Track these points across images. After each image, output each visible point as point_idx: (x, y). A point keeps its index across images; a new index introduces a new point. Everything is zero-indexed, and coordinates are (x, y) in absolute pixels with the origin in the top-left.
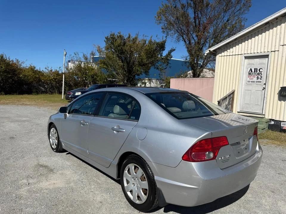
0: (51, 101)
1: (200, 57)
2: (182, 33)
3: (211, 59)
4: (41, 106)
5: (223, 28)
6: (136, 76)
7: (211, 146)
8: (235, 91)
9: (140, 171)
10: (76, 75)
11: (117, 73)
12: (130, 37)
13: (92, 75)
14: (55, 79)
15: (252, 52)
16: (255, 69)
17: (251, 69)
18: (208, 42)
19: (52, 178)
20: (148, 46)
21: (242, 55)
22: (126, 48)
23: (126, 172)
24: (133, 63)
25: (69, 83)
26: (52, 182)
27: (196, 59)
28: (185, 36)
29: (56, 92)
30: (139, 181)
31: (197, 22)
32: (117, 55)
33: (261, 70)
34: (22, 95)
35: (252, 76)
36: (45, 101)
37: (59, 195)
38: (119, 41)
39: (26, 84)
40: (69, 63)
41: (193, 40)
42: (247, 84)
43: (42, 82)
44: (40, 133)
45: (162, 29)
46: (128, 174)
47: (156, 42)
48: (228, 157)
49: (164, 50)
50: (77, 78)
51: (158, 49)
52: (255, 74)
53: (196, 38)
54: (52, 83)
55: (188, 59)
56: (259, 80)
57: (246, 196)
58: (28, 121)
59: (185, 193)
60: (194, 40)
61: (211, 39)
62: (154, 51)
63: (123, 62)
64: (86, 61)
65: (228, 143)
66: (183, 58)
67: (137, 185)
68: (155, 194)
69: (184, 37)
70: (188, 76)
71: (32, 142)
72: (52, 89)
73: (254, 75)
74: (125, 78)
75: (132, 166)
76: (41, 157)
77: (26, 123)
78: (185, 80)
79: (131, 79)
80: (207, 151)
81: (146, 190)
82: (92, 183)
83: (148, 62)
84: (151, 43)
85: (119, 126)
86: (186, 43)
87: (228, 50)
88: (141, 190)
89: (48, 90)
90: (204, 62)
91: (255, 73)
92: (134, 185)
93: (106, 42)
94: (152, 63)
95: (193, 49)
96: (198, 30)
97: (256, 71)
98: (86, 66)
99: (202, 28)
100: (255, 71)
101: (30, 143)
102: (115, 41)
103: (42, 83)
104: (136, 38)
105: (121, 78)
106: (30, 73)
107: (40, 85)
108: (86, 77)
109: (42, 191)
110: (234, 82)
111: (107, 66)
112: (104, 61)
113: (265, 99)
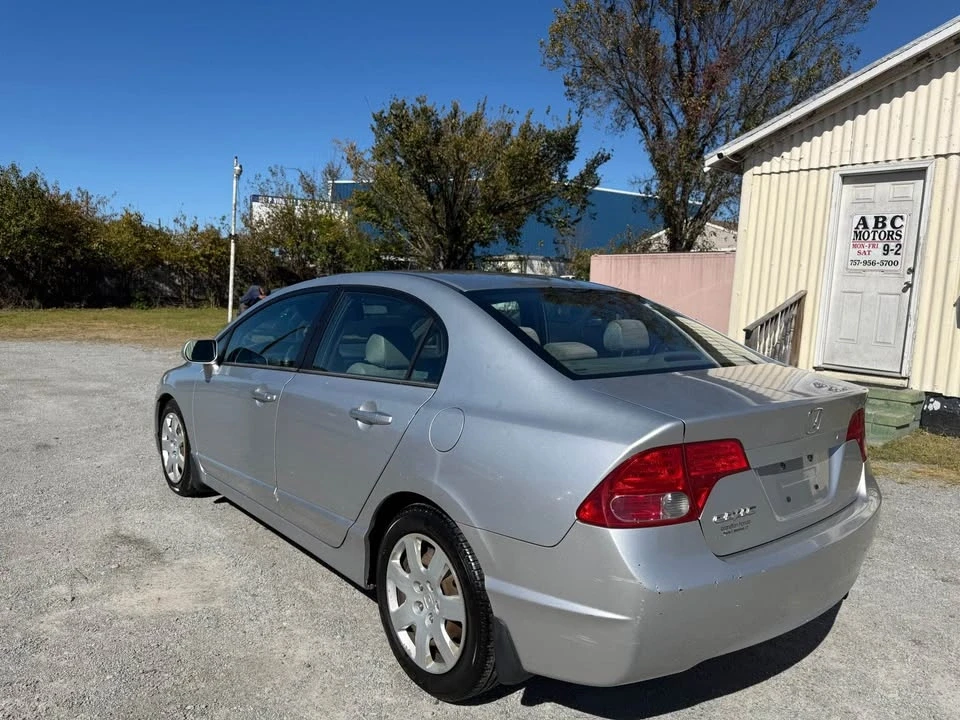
0: (190, 330)
1: (694, 180)
2: (634, 99)
3: (731, 187)
4: (156, 346)
5: (773, 81)
6: (476, 246)
7: (681, 473)
8: (805, 295)
9: (440, 559)
10: (277, 244)
11: (412, 239)
12: (456, 112)
13: (331, 242)
14: (208, 257)
15: (869, 159)
16: (877, 218)
17: (863, 219)
18: (724, 129)
19: (156, 580)
20: (518, 145)
21: (833, 169)
22: (445, 152)
23: (395, 561)
24: (467, 203)
25: (254, 271)
26: (154, 593)
27: (679, 189)
28: (643, 111)
29: (212, 299)
30: (436, 593)
31: (686, 60)
32: (414, 175)
33: (898, 223)
34: (97, 310)
35: (867, 244)
36: (172, 330)
37: (168, 639)
38: (419, 127)
39: (112, 274)
40: (254, 204)
41: (671, 123)
42: (851, 271)
43: (163, 265)
44: (138, 431)
45: (566, 84)
46: (401, 570)
47: (544, 131)
48: (745, 515)
49: (572, 158)
50: (281, 252)
51: (551, 156)
52: (877, 235)
53: (680, 118)
54: (198, 271)
55: (654, 190)
56: (891, 257)
57: (818, 654)
58: (104, 392)
59: (585, 638)
60: (676, 123)
61: (732, 119)
62: (538, 162)
63: (431, 199)
64: (310, 198)
65: (745, 465)
66: (637, 186)
67: (432, 607)
68: (488, 641)
69: (641, 114)
70: (654, 247)
71: (107, 460)
72: (196, 290)
73: (874, 239)
74: (439, 254)
75: (413, 543)
76: (129, 512)
77: (98, 399)
78: (639, 258)
79: (459, 257)
80: (669, 492)
81: (459, 624)
82: (288, 600)
83: (515, 199)
84: (528, 134)
85: (373, 405)
86: (647, 134)
87: (785, 154)
88: (443, 627)
89: (183, 293)
90: (707, 198)
91: (878, 230)
92: (422, 609)
93: (376, 133)
94: (532, 204)
95: (671, 152)
96: (690, 90)
97: (880, 225)
98: (309, 215)
99: (701, 80)
100: (876, 226)
101: (98, 464)
102: (407, 127)
103: (162, 269)
104: (478, 118)
105: (424, 253)
106: (126, 236)
107: (156, 276)
108: (311, 252)
109: (116, 624)
110: (804, 264)
111: (378, 211)
112: (368, 196)
113: (911, 322)
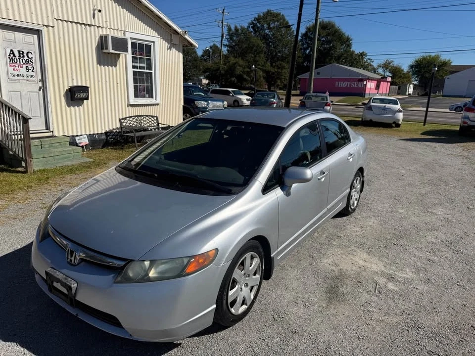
15: (11, 17)
16: (19, 52)
17: (12, 51)
33: (30, 55)
35: (17, 65)
42: (12, 80)
52: (21, 61)
56: (31, 73)
91: (21, 58)
113: (49, 105)
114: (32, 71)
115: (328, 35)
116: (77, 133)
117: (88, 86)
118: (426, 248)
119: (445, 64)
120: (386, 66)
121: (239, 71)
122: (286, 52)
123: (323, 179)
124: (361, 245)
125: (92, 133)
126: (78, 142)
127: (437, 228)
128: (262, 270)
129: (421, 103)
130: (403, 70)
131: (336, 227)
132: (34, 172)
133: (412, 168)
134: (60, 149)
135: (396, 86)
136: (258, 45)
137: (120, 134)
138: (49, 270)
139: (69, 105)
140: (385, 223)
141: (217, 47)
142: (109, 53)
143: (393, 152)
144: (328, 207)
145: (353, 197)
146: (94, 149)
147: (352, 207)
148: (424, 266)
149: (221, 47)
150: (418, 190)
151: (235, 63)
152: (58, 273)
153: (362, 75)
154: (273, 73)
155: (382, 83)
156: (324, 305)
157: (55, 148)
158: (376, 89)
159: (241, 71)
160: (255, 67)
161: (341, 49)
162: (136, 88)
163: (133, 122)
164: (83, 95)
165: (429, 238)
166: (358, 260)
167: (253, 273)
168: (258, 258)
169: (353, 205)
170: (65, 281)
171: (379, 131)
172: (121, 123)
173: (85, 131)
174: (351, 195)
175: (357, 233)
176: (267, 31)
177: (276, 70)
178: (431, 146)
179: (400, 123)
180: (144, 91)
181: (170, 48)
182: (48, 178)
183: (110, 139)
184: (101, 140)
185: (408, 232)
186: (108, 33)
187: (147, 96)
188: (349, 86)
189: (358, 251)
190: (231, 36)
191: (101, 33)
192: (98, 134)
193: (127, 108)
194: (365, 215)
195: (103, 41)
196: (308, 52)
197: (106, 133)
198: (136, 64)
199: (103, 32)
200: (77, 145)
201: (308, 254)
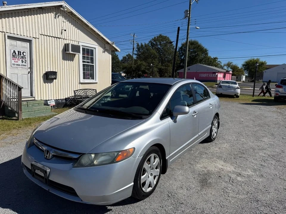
16: (18, 52)
17: (14, 51)
21: (4, 33)
42: (12, 67)
73: (18, 58)
91: (19, 55)
113: (34, 82)
114: (25, 63)
115: (194, 48)
116: (49, 99)
117: (57, 71)
118: (259, 159)
119: (262, 64)
120: (229, 65)
121: (143, 68)
122: (170, 57)
123: (195, 116)
124: (220, 158)
125: (57, 99)
126: (49, 104)
127: (265, 149)
128: (161, 166)
129: (250, 86)
130: (238, 67)
131: (204, 148)
132: (23, 120)
133: (248, 118)
134: (39, 107)
135: (235, 76)
136: (154, 54)
137: (74, 100)
138: (33, 163)
139: (45, 82)
140: (233, 146)
141: (131, 55)
142: (69, 54)
143: (236, 110)
144: (199, 134)
145: (213, 131)
146: (58, 108)
147: (213, 137)
148: (258, 168)
149: (133, 55)
150: (252, 129)
151: (141, 64)
152: (38, 164)
153: (215, 70)
154: (163, 69)
155: (227, 74)
156: (199, 189)
157: (35, 106)
158: (223, 78)
159: (144, 68)
160: (153, 65)
161: (202, 56)
162: (84, 73)
163: (82, 93)
164: (53, 77)
165: (261, 154)
166: (218, 165)
167: (155, 167)
168: (158, 158)
169: (214, 136)
170: (43, 168)
171: (226, 100)
172: (75, 93)
173: (54, 98)
174: (212, 129)
175: (217, 151)
176: (159, 46)
177: (165, 68)
178: (258, 107)
179: (239, 95)
180: (89, 75)
181: (104, 52)
182: (31, 123)
183: (68, 102)
184: (62, 103)
185: (248, 151)
186: (69, 42)
187: (91, 78)
188: (207, 76)
189: (218, 160)
190: (139, 49)
191: (65, 43)
192: (61, 99)
193: (79, 85)
194: (221, 142)
195: (66, 47)
196: (182, 58)
197: (66, 99)
198: (84, 60)
199: (66, 41)
200: (48, 105)
201: (187, 162)
